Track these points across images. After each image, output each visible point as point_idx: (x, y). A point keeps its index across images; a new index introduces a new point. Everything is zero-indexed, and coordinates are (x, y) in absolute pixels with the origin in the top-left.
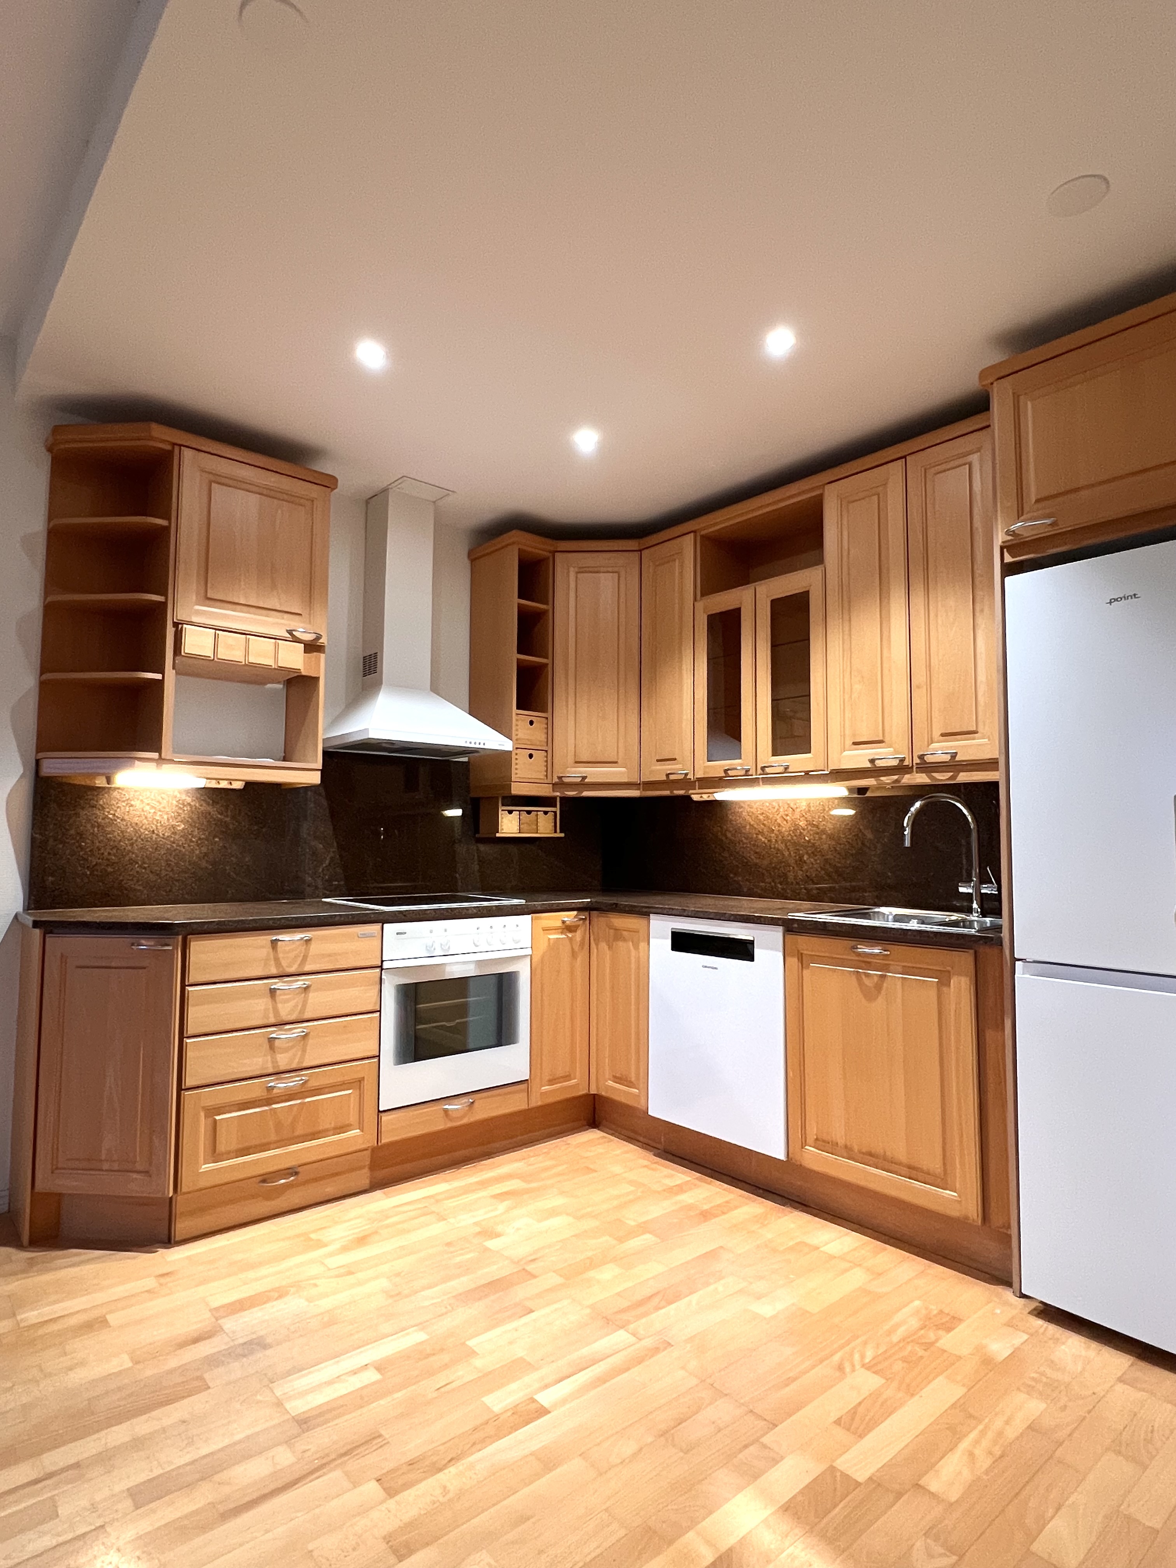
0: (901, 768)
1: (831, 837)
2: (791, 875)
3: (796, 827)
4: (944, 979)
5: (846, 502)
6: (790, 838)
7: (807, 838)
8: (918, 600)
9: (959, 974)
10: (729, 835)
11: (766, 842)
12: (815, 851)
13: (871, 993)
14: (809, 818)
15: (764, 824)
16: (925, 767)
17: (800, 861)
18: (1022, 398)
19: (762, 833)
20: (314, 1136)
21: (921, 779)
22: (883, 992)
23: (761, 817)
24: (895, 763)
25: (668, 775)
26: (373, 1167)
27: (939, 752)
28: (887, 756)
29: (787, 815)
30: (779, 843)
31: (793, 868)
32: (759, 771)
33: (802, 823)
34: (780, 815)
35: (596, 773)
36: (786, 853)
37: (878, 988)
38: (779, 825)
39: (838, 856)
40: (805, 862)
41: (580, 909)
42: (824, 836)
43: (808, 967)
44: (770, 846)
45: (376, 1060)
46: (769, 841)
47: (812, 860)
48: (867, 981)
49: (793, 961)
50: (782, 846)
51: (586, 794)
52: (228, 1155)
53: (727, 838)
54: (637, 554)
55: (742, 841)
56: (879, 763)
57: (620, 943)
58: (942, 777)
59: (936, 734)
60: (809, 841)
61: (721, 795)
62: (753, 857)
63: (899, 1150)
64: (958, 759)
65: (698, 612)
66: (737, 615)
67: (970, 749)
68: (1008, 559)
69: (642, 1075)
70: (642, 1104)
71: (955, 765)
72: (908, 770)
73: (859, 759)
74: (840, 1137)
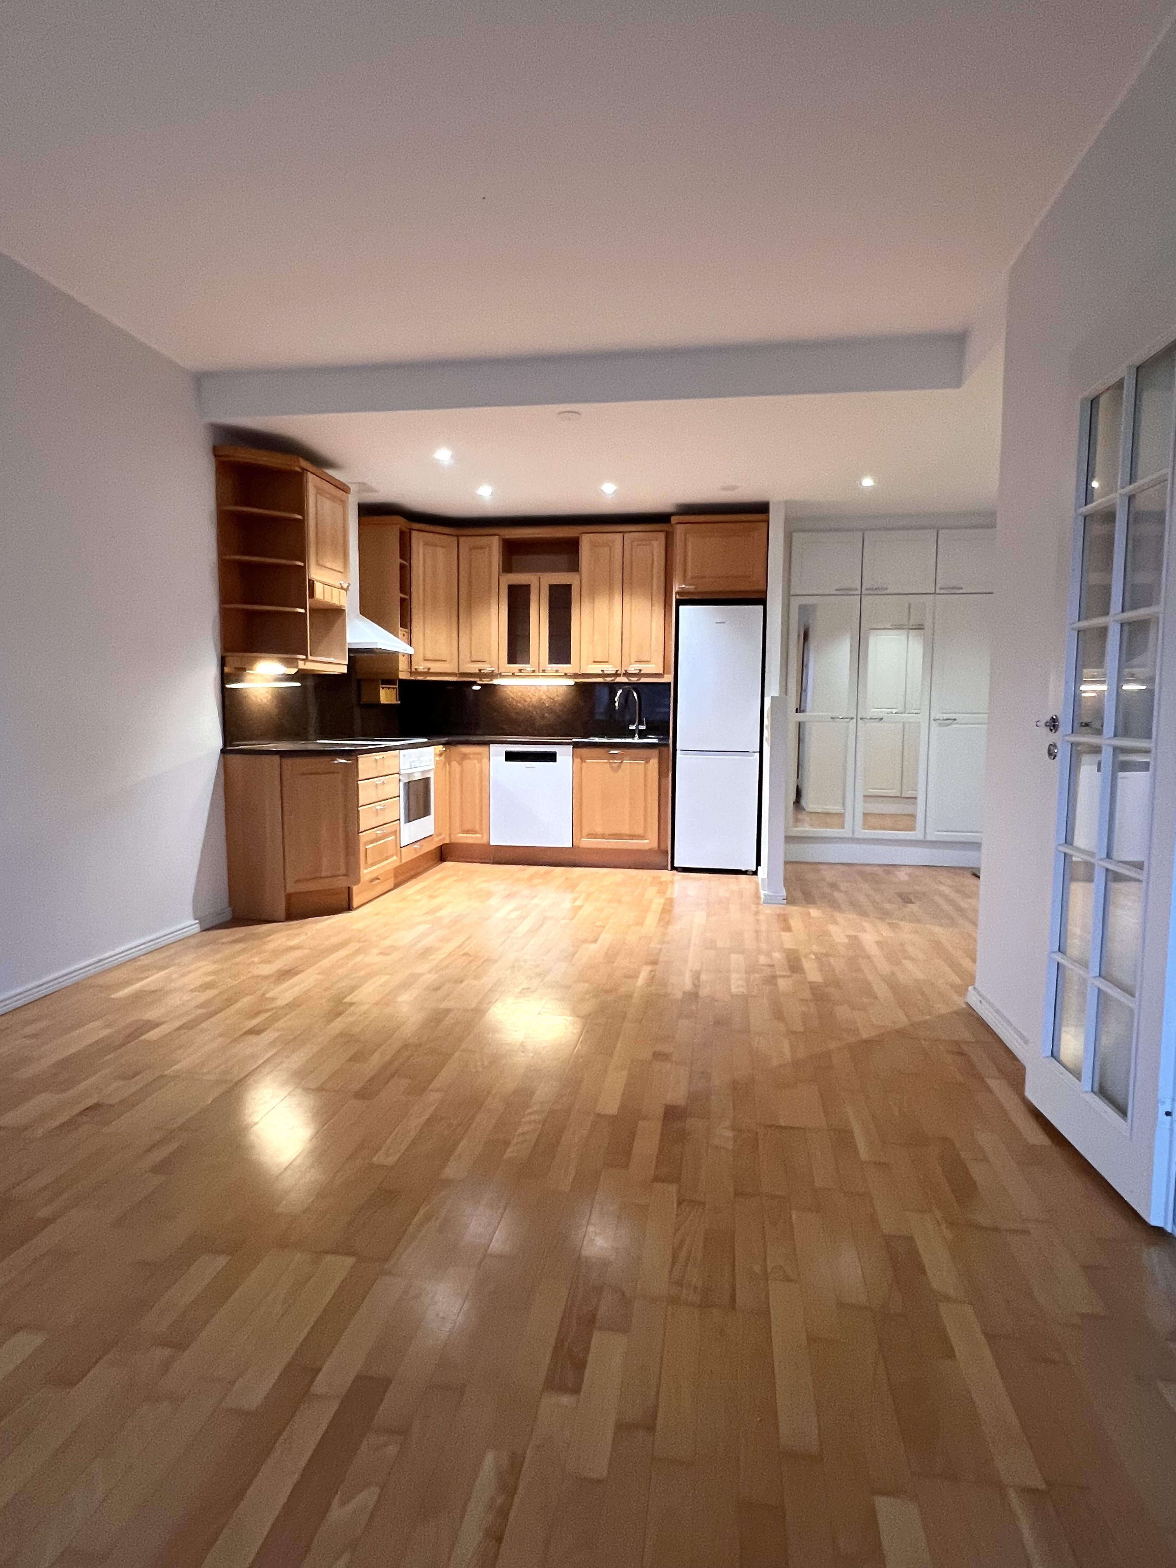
0: (616, 675)
1: (560, 704)
3: (541, 699)
4: (647, 761)
5: (594, 545)
6: (537, 705)
7: (547, 705)
8: (626, 599)
9: (654, 758)
10: (499, 703)
11: (522, 707)
12: (551, 711)
14: (549, 695)
15: (521, 697)
16: (626, 674)
17: (543, 717)
18: (688, 535)
19: (520, 702)
20: (386, 859)
21: (624, 680)
22: (621, 769)
23: (520, 694)
24: (614, 672)
25: (480, 670)
26: (396, 876)
27: (633, 668)
28: (609, 669)
29: (537, 693)
30: (531, 707)
32: (541, 671)
33: (545, 697)
34: (531, 693)
35: (435, 667)
37: (619, 767)
38: (531, 698)
39: (564, 714)
41: (443, 744)
42: (557, 704)
43: (585, 761)
44: (526, 709)
45: (398, 822)
47: (549, 716)
48: (614, 765)
49: (578, 760)
50: (532, 709)
51: (428, 678)
52: (372, 865)
53: (498, 706)
54: (456, 538)
55: (507, 706)
56: (606, 672)
57: (467, 761)
58: (634, 679)
59: (633, 660)
60: (548, 707)
61: (496, 682)
62: (513, 715)
63: (626, 830)
64: (642, 672)
65: (501, 581)
66: (527, 588)
67: (647, 668)
68: (678, 597)
69: (485, 827)
70: (485, 841)
71: (639, 674)
72: (619, 675)
73: (596, 669)
74: (599, 830)
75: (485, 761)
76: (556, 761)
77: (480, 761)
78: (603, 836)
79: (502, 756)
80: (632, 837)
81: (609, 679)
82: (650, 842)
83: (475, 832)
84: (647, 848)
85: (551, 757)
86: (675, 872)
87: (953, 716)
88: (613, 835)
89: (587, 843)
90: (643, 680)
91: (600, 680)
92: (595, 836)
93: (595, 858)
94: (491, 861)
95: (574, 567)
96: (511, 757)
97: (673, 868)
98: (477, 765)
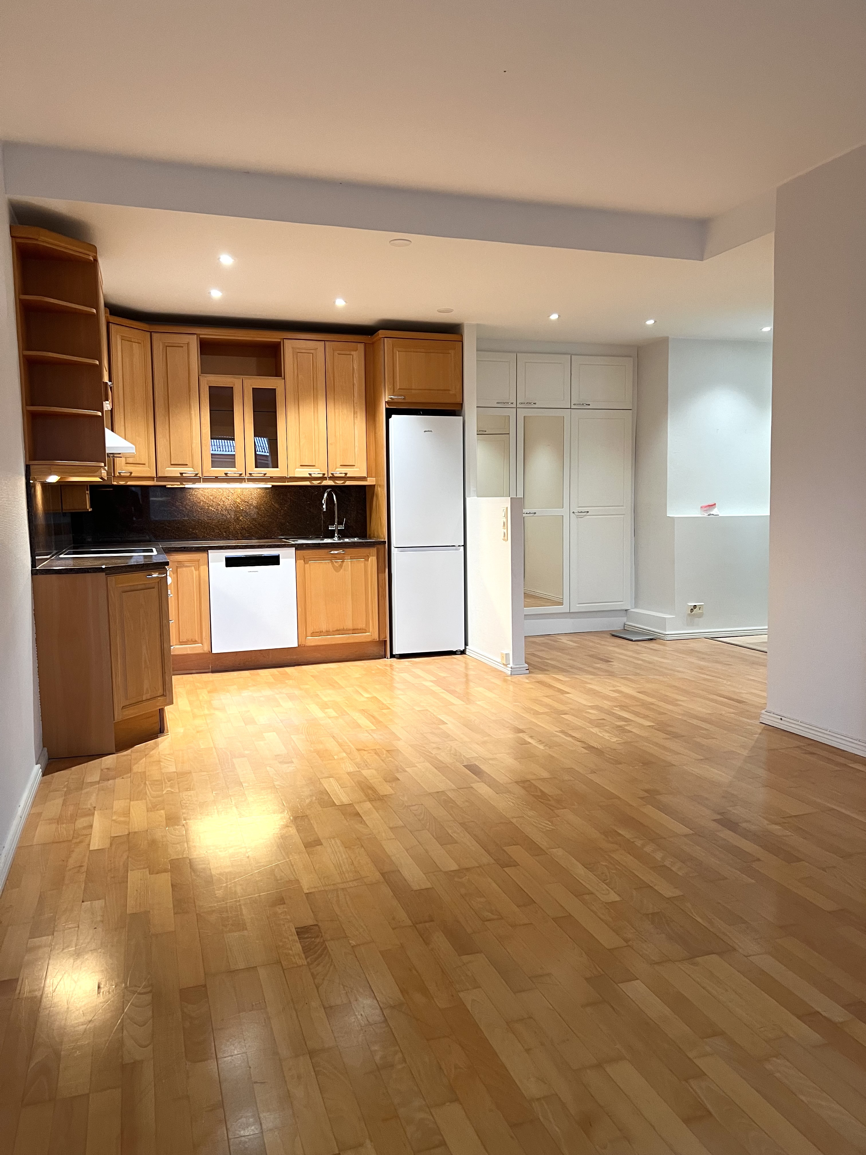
0: (323, 478)
2: (232, 528)
4: (366, 557)
5: (297, 351)
6: (231, 508)
7: (241, 508)
8: (331, 405)
9: (372, 556)
10: (188, 507)
11: (215, 510)
12: (246, 514)
13: (337, 570)
15: (213, 501)
16: (333, 478)
17: (237, 520)
19: (212, 506)
21: (330, 483)
22: (343, 567)
23: (212, 498)
24: (321, 475)
25: (181, 474)
27: (339, 472)
28: (316, 472)
29: (229, 496)
30: (224, 511)
31: (233, 524)
32: (248, 475)
33: (238, 500)
34: (224, 496)
35: (136, 471)
36: (229, 516)
37: (341, 566)
38: (224, 502)
39: (260, 516)
40: (240, 520)
42: (252, 507)
43: (308, 563)
44: (218, 513)
46: (216, 510)
47: (245, 519)
48: (336, 564)
49: (301, 563)
50: (225, 513)
53: (186, 509)
54: (148, 334)
55: (198, 511)
56: (313, 475)
58: (340, 483)
59: (339, 465)
60: (242, 510)
62: (206, 519)
63: (349, 625)
64: (348, 475)
65: (201, 382)
66: (230, 390)
67: (351, 472)
68: (387, 407)
69: (205, 634)
70: (206, 649)
71: (346, 478)
72: (325, 479)
73: (304, 473)
74: (324, 628)
75: (203, 568)
76: (279, 564)
77: (198, 569)
78: (328, 633)
79: (222, 561)
80: (355, 631)
81: (316, 483)
82: (372, 634)
83: (195, 642)
84: (369, 640)
85: (274, 560)
86: (394, 659)
87: (586, 509)
88: (337, 630)
89: (312, 641)
90: (348, 483)
91: (307, 483)
92: (320, 633)
93: (318, 655)
94: (210, 670)
95: (277, 371)
96: (231, 562)
97: (392, 656)
98: (195, 573)
